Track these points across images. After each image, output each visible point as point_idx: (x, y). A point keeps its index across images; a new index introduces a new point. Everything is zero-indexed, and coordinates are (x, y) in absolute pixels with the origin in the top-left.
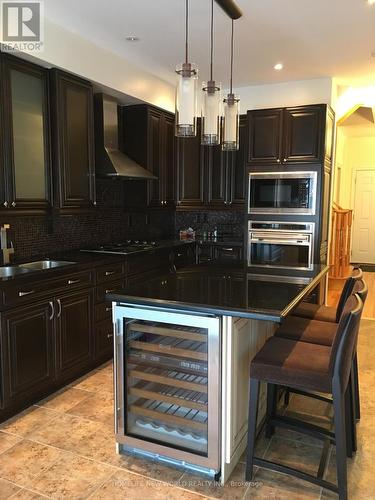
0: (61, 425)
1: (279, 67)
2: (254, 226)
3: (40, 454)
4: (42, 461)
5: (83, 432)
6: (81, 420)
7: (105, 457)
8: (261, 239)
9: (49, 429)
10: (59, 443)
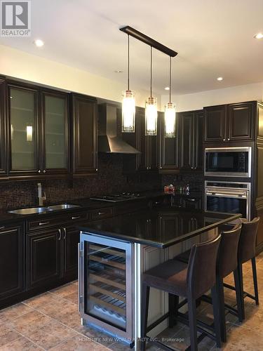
0: (58, 305)
1: (220, 79)
2: (209, 184)
3: (40, 320)
4: (39, 324)
5: (68, 310)
6: (70, 303)
7: (74, 326)
8: (214, 193)
9: (50, 306)
10: (52, 315)
